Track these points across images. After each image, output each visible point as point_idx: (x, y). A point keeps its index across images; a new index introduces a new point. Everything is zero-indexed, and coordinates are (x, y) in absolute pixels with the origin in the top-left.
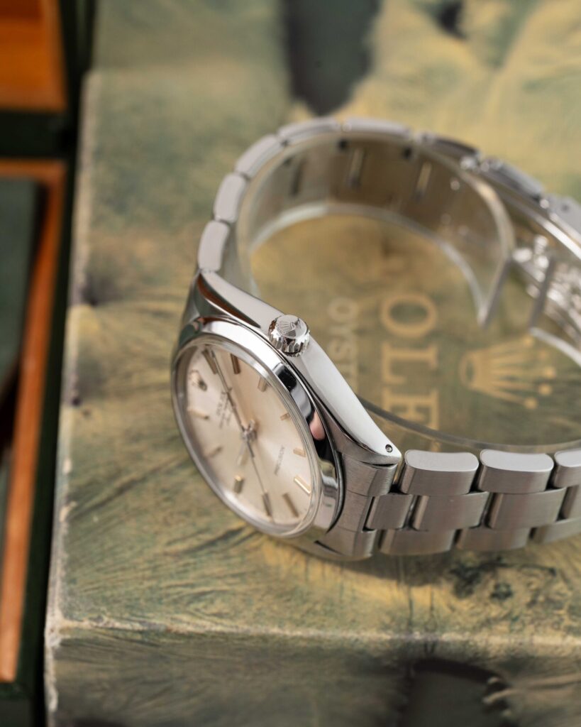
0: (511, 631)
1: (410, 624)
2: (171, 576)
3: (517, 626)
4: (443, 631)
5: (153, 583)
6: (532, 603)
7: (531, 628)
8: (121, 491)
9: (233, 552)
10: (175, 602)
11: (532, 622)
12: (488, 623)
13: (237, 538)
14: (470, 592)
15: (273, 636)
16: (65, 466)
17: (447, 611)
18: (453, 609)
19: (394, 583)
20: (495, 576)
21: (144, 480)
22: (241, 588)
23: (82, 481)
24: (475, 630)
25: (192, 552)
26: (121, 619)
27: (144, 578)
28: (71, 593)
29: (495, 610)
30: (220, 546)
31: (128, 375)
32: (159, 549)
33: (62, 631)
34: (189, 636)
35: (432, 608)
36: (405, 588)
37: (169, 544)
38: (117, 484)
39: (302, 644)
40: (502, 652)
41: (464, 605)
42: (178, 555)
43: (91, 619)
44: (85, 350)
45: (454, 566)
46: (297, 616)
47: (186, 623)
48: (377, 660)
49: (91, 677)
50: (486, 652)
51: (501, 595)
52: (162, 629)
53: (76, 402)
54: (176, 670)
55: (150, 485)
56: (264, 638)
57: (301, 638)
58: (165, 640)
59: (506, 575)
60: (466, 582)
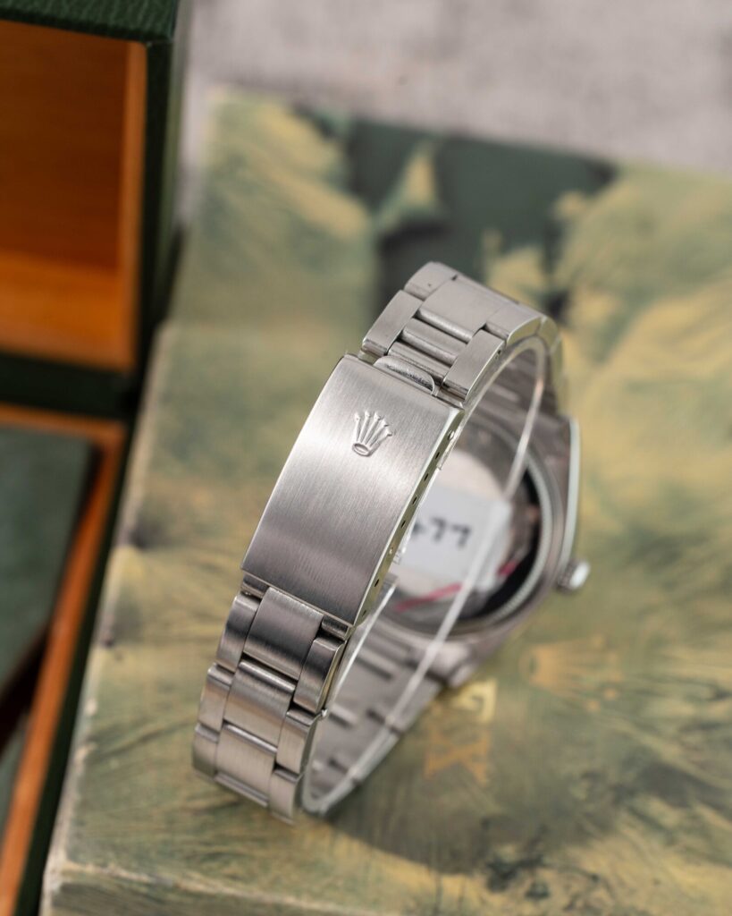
1: (436, 912)
2: (186, 832)
5: (166, 836)
6: (570, 907)
8: (145, 739)
10: (188, 858)
14: (503, 888)
15: (288, 906)
16: (89, 706)
17: (477, 903)
18: (483, 902)
19: (424, 868)
20: (533, 873)
21: (170, 731)
22: (259, 853)
23: (105, 723)
25: (213, 810)
26: (128, 868)
27: (159, 830)
28: (78, 836)
29: (528, 909)
31: (168, 624)
32: (177, 803)
33: (65, 873)
34: (198, 896)
35: (461, 900)
37: (190, 798)
38: (142, 731)
41: (497, 900)
43: (97, 865)
44: (125, 593)
45: (490, 859)
46: (316, 889)
51: (537, 894)
52: (171, 884)
53: (110, 644)
56: (278, 908)
58: (172, 897)
59: (546, 876)
60: (501, 877)
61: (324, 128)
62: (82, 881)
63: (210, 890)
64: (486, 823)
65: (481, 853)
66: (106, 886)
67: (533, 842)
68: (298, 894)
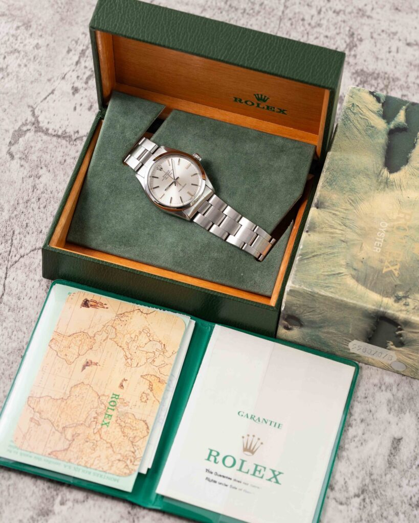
0: (406, 314)
1: (381, 306)
2: (322, 280)
3: (408, 313)
4: (389, 309)
5: (317, 280)
6: (414, 309)
7: (411, 315)
8: (314, 256)
9: (339, 278)
10: (321, 286)
11: (412, 313)
12: (401, 311)
13: (341, 275)
14: (398, 302)
15: (345, 301)
16: (301, 246)
17: (391, 305)
18: (393, 305)
19: (379, 295)
20: (406, 299)
21: (320, 255)
22: (339, 287)
23: (304, 251)
24: (397, 311)
25: (328, 275)
26: (306, 287)
27: (315, 279)
28: (295, 278)
29: (403, 308)
30: (336, 276)
31: (322, 228)
32: (320, 273)
33: (291, 287)
34: (323, 296)
35: (387, 304)
36: (381, 297)
37: (323, 272)
38: (313, 254)
39: (351, 305)
40: (403, 319)
41: (396, 305)
42: (325, 275)
43: (299, 285)
44: (312, 219)
45: (396, 295)
46: (352, 297)
47: (323, 292)
48: (370, 314)
49: (295, 302)
50: (398, 318)
51: (406, 305)
52: (316, 292)
53: (307, 232)
54: (317, 305)
55: (322, 257)
56: (342, 301)
57: (352, 303)
58: (317, 295)
59: (409, 300)
60: (398, 299)
61: (378, 99)
62: (295, 289)
63: (326, 295)
64: (396, 286)
65: (394, 293)
66: (301, 291)
67: (407, 292)
68: (347, 298)
